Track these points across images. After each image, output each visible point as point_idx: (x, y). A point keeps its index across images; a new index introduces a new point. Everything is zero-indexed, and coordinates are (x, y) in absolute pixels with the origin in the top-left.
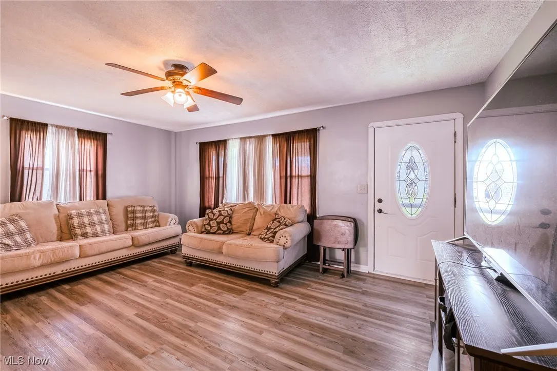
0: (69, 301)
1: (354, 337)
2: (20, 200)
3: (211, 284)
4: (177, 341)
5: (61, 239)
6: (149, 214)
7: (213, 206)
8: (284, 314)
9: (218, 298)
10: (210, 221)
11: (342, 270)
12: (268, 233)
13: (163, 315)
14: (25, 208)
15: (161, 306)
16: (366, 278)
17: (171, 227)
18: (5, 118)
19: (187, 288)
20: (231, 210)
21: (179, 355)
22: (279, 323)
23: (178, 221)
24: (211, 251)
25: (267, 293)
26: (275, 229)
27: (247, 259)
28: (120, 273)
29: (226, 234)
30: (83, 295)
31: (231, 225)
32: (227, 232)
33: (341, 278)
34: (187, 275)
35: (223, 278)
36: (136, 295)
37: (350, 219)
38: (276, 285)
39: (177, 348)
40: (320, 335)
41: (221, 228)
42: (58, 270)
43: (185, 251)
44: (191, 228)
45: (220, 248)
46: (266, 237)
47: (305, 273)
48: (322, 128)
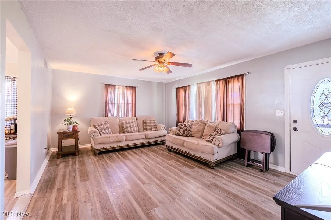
0: (122, 157)
1: (256, 205)
2: (107, 116)
3: (178, 161)
4: (158, 182)
5: (120, 133)
6: (153, 124)
7: (183, 121)
8: (214, 183)
9: (180, 168)
10: (180, 129)
11: (261, 167)
12: (210, 138)
13: (154, 170)
14: (109, 119)
15: (154, 166)
16: (281, 175)
17: (162, 131)
18: (103, 84)
19: (167, 161)
20: (191, 124)
21: (158, 187)
22: (209, 187)
23: (165, 128)
24: (179, 145)
25: (207, 171)
26: (214, 136)
27: (196, 150)
28: (140, 150)
29: (188, 137)
30: (126, 156)
31: (191, 132)
32: (188, 136)
33: (260, 172)
34: (168, 155)
35: (185, 159)
36: (145, 160)
37: (268, 133)
38: (213, 168)
39: (158, 185)
40: (233, 199)
41: (185, 133)
42: (119, 145)
43: (167, 143)
44: (170, 132)
45: (183, 143)
46: (209, 140)
47: (234, 165)
48: (247, 73)
